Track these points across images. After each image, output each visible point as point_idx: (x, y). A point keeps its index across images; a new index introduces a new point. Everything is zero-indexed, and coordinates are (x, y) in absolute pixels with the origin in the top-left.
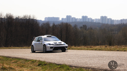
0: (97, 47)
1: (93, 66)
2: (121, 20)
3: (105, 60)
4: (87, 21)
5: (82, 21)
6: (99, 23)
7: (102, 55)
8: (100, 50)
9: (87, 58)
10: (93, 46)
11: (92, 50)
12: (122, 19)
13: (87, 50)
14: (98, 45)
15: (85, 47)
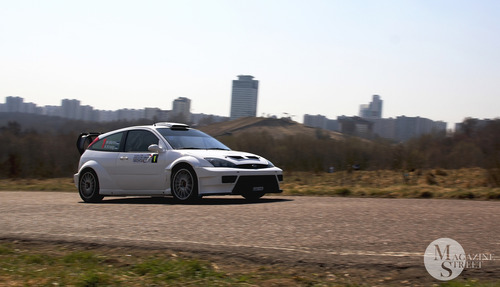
0: (50, 182)
1: (27, 232)
2: (120, 112)
3: (64, 217)
4: (21, 110)
5: (6, 110)
6: (57, 118)
7: (57, 203)
8: (54, 190)
9: (14, 212)
10: (35, 181)
11: (32, 189)
12: (121, 108)
13: (18, 189)
14: (52, 177)
15: (12, 183)
